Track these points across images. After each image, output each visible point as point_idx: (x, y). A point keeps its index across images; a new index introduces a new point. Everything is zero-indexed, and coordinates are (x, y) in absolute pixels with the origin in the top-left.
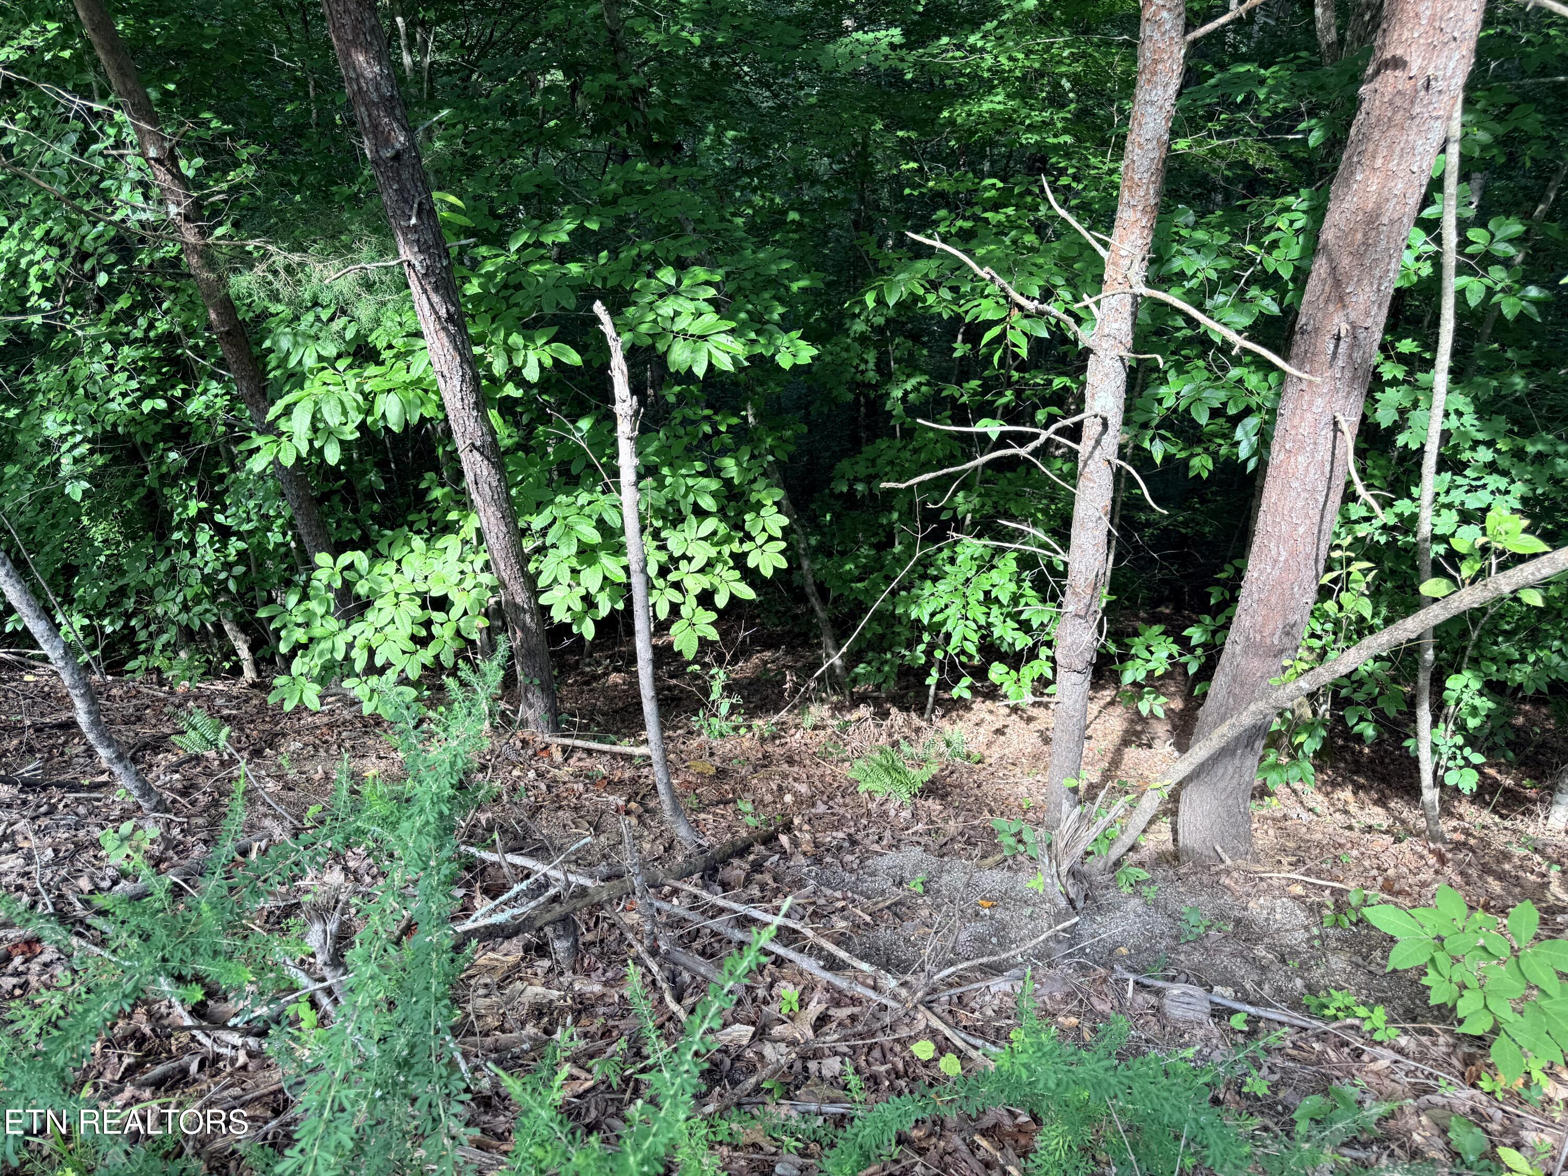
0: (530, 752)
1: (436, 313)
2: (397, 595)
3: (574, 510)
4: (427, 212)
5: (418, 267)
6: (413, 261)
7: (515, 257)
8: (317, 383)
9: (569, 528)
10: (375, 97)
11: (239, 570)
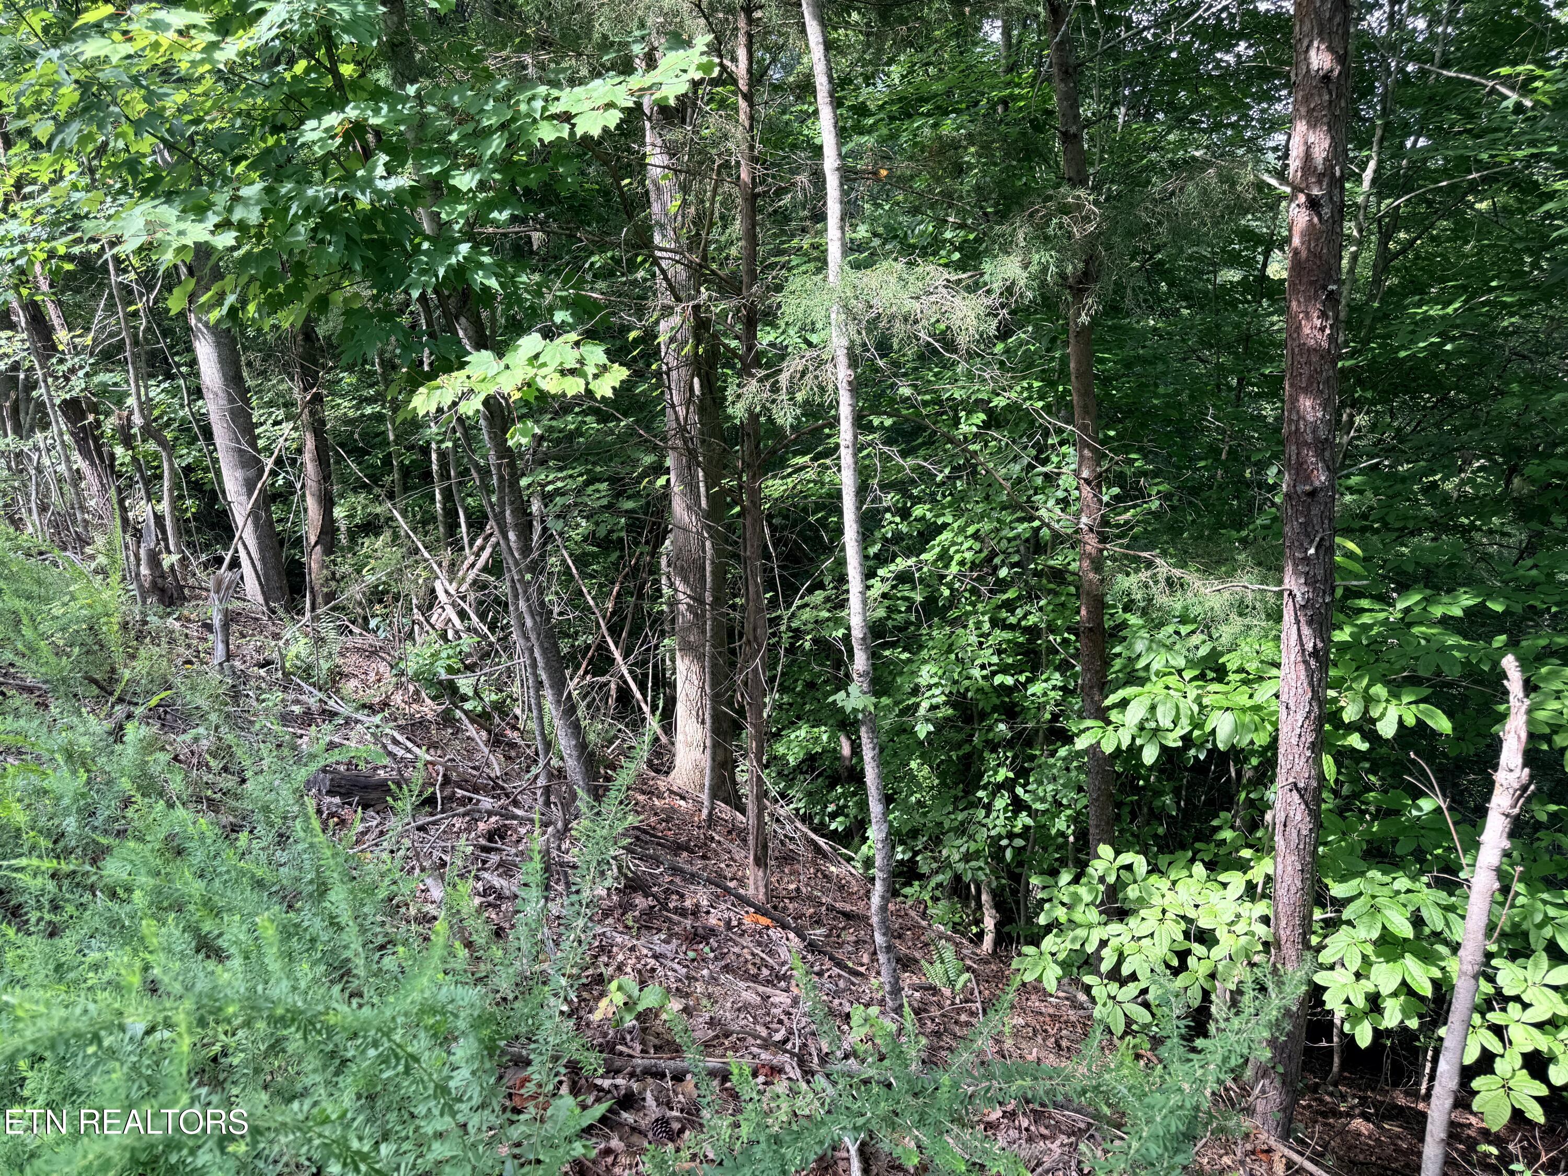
0: (1249, 1147)
1: (1302, 645)
2: (1164, 912)
3: (1386, 891)
4: (1325, 548)
5: (1299, 598)
6: (1296, 591)
7: (1399, 615)
8: (1160, 685)
9: (1375, 909)
10: (1309, 438)
11: (1019, 842)
